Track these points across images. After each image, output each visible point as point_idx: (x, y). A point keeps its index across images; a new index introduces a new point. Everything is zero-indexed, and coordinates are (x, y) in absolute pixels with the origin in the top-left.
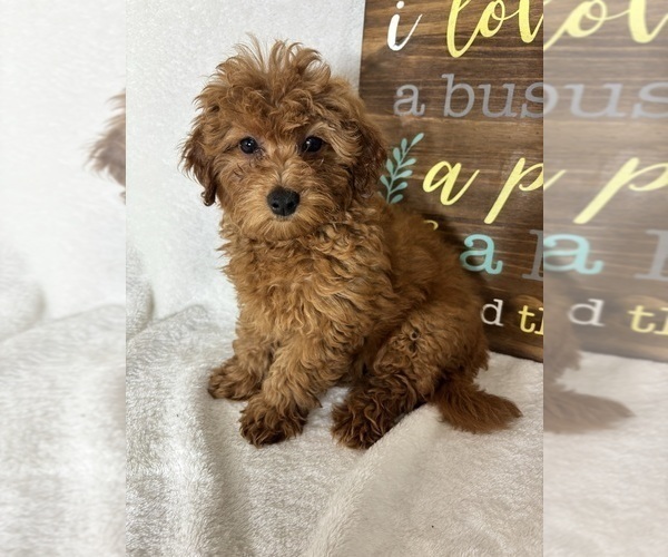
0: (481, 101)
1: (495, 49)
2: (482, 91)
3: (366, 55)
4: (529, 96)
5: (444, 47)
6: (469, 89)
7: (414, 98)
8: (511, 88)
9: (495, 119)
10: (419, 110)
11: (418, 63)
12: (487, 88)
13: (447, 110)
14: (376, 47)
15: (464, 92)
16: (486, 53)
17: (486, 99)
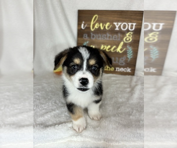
1: (98, 30)
3: (78, 29)
4: (103, 37)
5: (90, 29)
6: (95, 35)
7: (87, 36)
9: (98, 40)
10: (87, 38)
11: (87, 31)
12: (97, 35)
13: (92, 38)
14: (80, 28)
17: (97, 37)
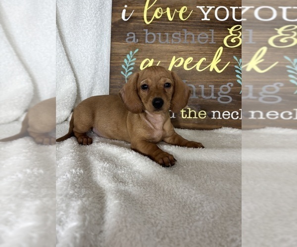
0: (158, 38)
1: (161, 22)
2: (158, 35)
3: (113, 22)
4: (173, 37)
5: (143, 21)
6: (153, 34)
7: (134, 37)
8: (167, 34)
9: (163, 44)
10: (136, 41)
11: (134, 25)
12: (160, 34)
14: (117, 19)
15: (152, 35)
16: (158, 23)
17: (160, 37)
